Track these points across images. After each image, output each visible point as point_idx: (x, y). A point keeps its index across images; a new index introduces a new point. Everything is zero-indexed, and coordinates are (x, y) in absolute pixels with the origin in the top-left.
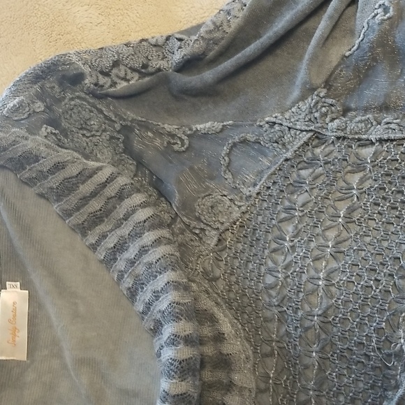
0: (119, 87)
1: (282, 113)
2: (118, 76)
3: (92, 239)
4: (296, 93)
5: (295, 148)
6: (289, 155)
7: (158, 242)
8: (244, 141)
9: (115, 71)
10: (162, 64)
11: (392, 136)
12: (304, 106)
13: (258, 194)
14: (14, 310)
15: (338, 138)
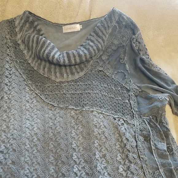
0: (134, 44)
1: (133, 83)
2: (136, 44)
3: (92, 34)
4: (139, 85)
5: (125, 86)
6: (123, 85)
7: (94, 50)
8: (125, 76)
9: (138, 43)
10: (142, 54)
11: (132, 105)
12: (136, 87)
13: (113, 79)
14: (75, 28)
15: (129, 95)
